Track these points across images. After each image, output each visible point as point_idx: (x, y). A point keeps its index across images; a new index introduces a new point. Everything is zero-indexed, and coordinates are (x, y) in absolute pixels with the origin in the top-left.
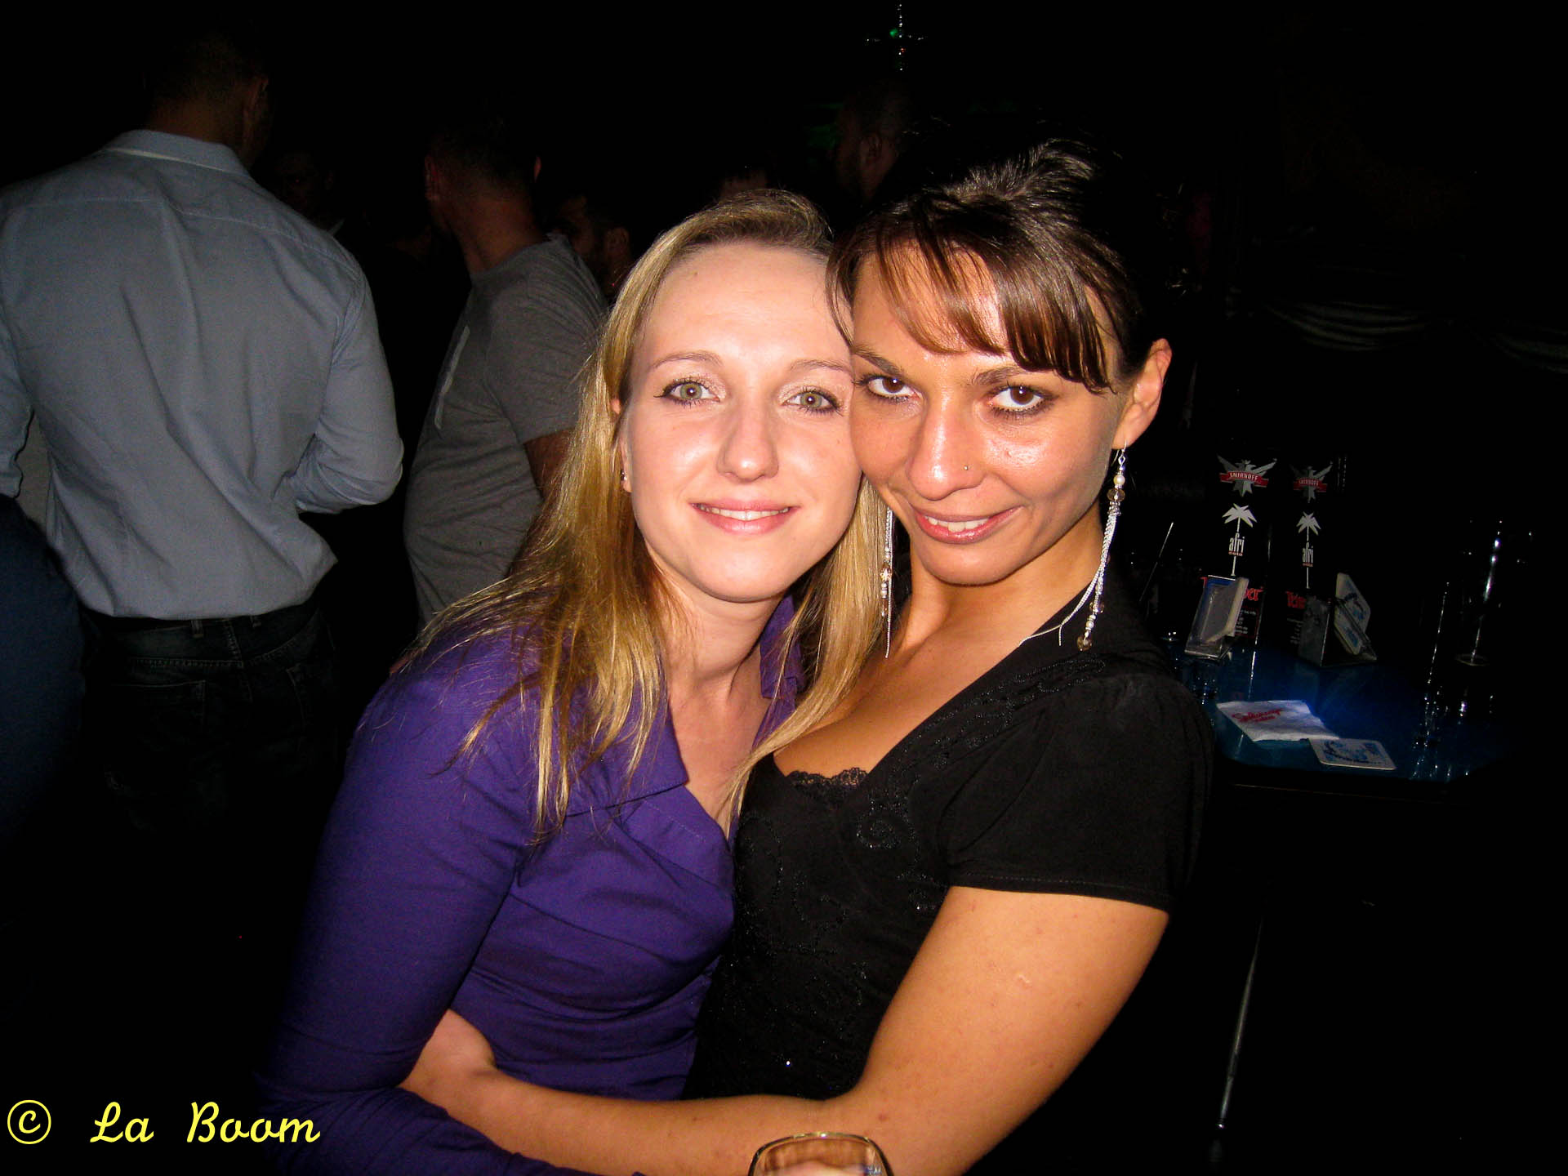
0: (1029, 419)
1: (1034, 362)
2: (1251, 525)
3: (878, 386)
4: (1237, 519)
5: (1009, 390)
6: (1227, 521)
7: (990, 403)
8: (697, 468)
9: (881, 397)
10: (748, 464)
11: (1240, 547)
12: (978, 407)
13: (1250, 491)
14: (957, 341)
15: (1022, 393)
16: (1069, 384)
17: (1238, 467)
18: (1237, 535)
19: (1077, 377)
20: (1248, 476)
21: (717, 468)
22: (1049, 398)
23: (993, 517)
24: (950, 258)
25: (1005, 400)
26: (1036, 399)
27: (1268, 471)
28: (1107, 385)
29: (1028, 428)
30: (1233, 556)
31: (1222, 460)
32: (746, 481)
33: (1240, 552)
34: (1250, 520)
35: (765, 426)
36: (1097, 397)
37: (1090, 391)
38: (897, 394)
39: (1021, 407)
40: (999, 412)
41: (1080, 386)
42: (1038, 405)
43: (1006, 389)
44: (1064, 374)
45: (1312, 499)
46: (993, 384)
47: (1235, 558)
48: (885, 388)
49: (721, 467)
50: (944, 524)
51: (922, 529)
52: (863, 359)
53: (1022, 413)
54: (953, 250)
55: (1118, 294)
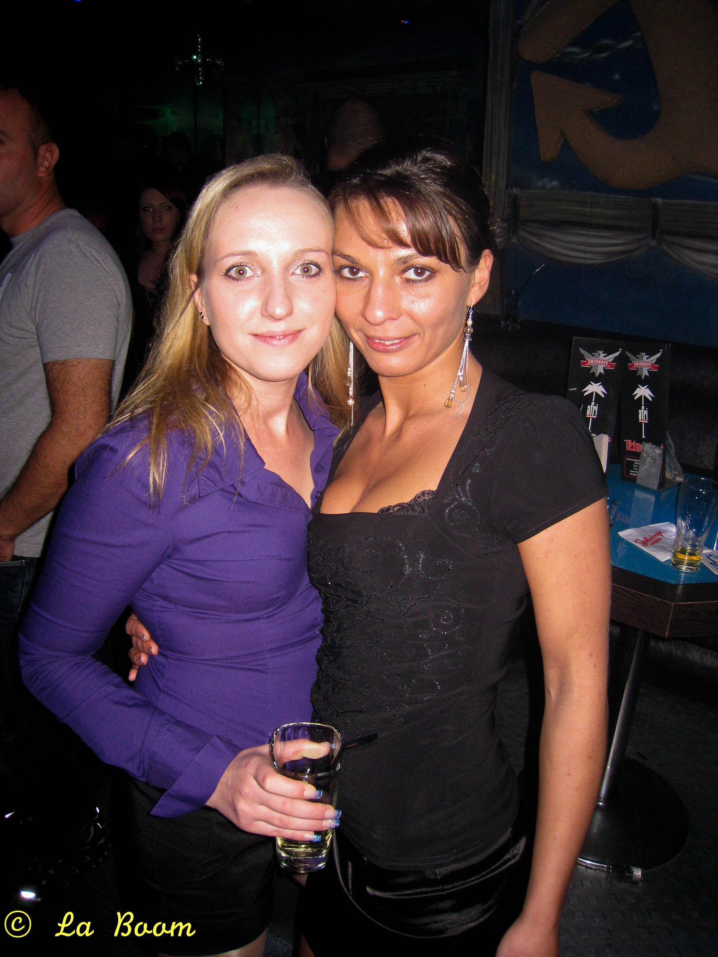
0: (423, 284)
1: (425, 251)
2: (603, 396)
3: (346, 272)
4: (593, 392)
5: (413, 269)
6: (585, 394)
7: (404, 276)
8: (252, 315)
9: (348, 279)
10: (279, 311)
11: (595, 411)
12: (398, 279)
13: (603, 372)
14: (387, 242)
15: (419, 271)
16: (443, 264)
17: (594, 356)
18: (593, 403)
19: (446, 261)
20: (600, 362)
21: (262, 315)
22: (433, 272)
23: (407, 338)
24: (381, 201)
25: (411, 274)
26: (427, 273)
27: (616, 358)
28: (462, 267)
29: (423, 289)
30: (589, 418)
31: (582, 351)
32: (279, 320)
33: (594, 415)
34: (602, 392)
35: (286, 289)
36: (457, 273)
37: (454, 269)
38: (356, 276)
39: (420, 278)
40: (408, 281)
41: (448, 266)
42: (428, 277)
43: (411, 269)
44: (440, 259)
45: (646, 376)
46: (405, 265)
47: (591, 419)
48: (350, 273)
49: (264, 313)
50: (383, 342)
51: (370, 346)
52: (338, 257)
53: (420, 281)
54: (383, 197)
55: (465, 220)
